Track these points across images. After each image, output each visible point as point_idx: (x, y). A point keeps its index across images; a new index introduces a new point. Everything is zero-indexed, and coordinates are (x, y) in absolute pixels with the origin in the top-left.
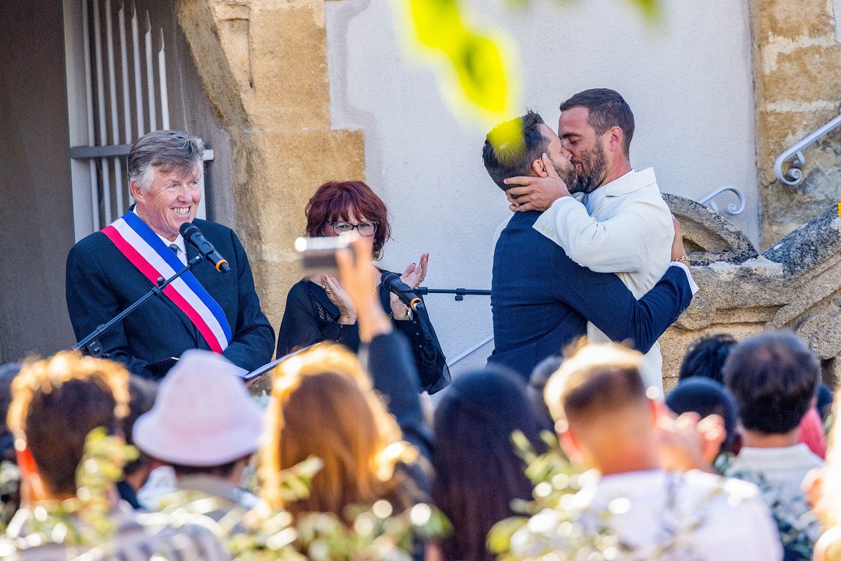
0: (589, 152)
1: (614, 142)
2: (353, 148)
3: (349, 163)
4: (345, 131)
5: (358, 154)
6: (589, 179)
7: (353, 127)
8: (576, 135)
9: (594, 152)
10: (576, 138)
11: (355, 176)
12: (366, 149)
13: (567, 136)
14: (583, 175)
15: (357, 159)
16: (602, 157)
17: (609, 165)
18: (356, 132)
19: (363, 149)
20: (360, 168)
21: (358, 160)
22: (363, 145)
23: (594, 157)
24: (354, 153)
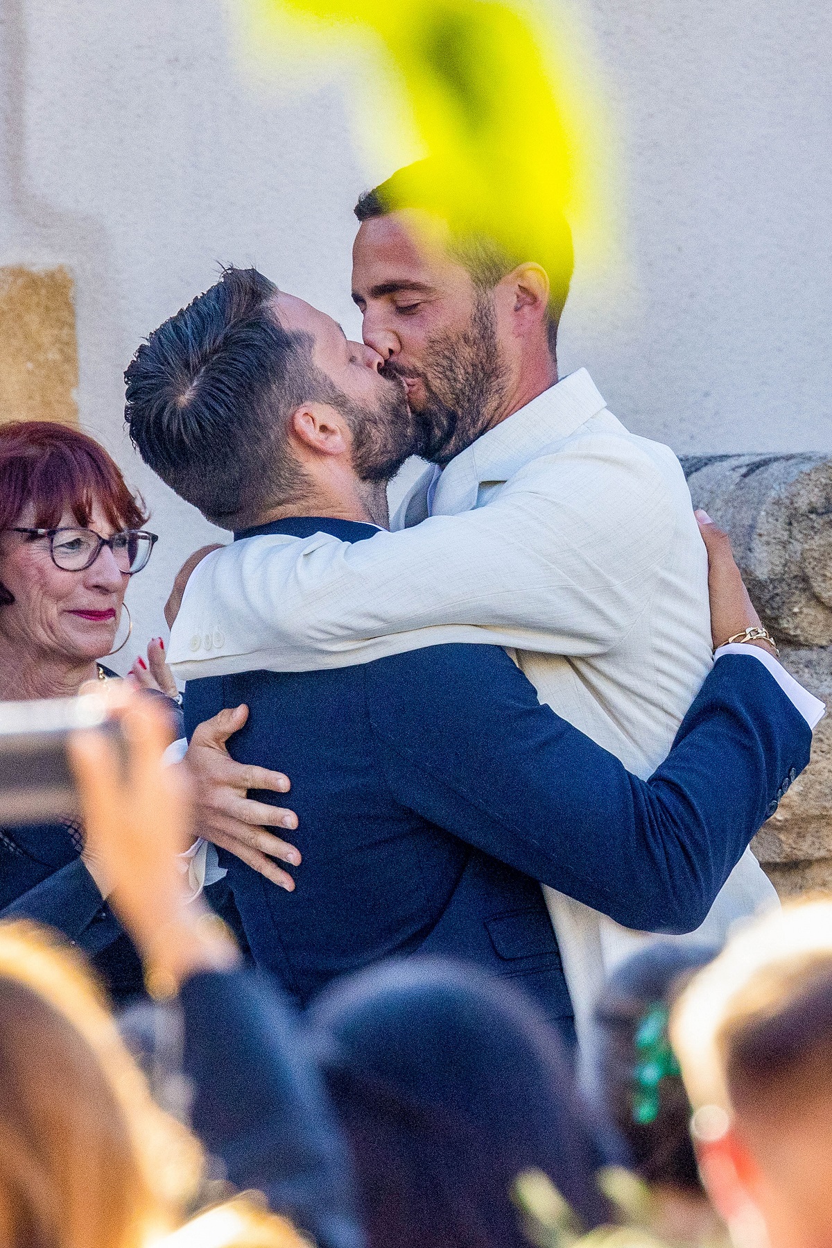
0: (454, 338)
1: (526, 309)
2: (42, 322)
3: (30, 366)
4: (18, 272)
5: (58, 340)
6: (453, 418)
7: (42, 260)
8: (415, 287)
9: (466, 340)
10: (414, 297)
11: (47, 404)
12: (80, 325)
13: (387, 290)
14: (434, 408)
15: (54, 355)
16: (491, 354)
17: (511, 380)
18: (52, 276)
19: (72, 326)
20: (62, 381)
21: (58, 357)
22: (73, 313)
23: (467, 352)
24: (46, 337)
